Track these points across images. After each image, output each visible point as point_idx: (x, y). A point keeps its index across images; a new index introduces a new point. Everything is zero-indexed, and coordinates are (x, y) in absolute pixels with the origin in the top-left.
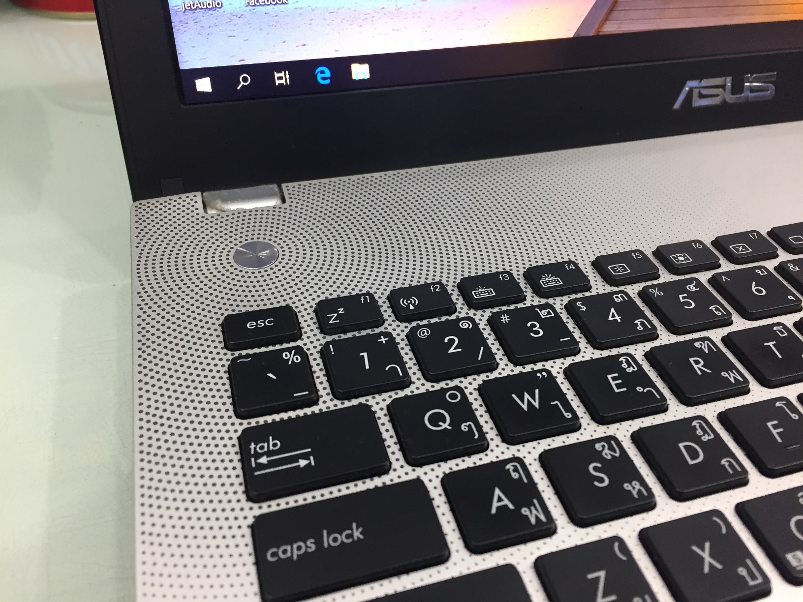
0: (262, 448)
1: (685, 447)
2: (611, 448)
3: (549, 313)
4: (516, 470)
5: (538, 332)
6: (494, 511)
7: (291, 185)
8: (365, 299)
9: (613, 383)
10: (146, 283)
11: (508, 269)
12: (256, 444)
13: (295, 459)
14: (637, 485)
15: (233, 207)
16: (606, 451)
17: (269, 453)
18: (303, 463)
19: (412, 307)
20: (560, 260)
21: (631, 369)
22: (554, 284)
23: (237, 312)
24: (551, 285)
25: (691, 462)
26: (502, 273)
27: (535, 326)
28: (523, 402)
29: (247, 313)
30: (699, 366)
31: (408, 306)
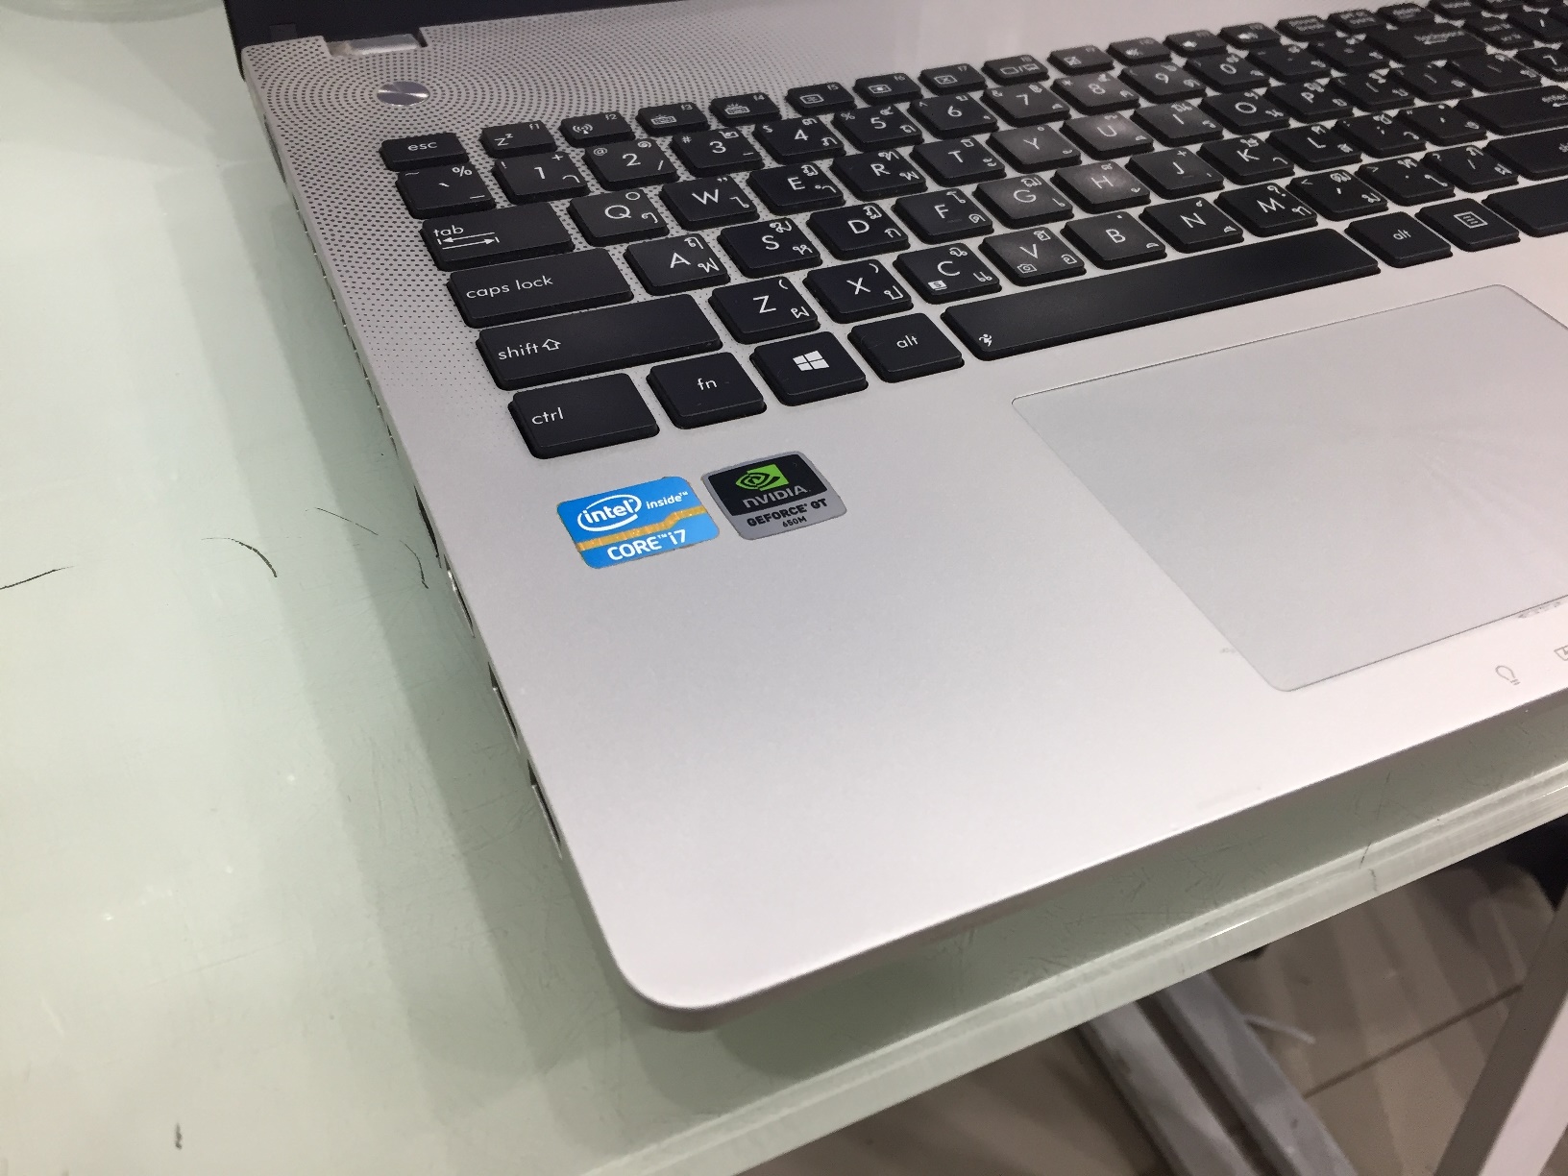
0: (446, 232)
1: (854, 223)
2: (784, 225)
3: (733, 135)
4: (693, 241)
5: (721, 149)
6: (672, 266)
7: (431, 29)
8: (535, 127)
9: (793, 184)
10: (282, 116)
11: (691, 100)
12: (440, 230)
13: (482, 238)
14: (804, 247)
15: (365, 52)
16: (780, 227)
17: (453, 236)
18: (488, 241)
19: (586, 132)
20: (749, 92)
21: (812, 174)
22: (740, 112)
23: (397, 138)
24: (736, 113)
25: (856, 232)
26: (684, 104)
27: (718, 145)
28: (703, 198)
29: (408, 138)
30: (880, 170)
31: (582, 131)
